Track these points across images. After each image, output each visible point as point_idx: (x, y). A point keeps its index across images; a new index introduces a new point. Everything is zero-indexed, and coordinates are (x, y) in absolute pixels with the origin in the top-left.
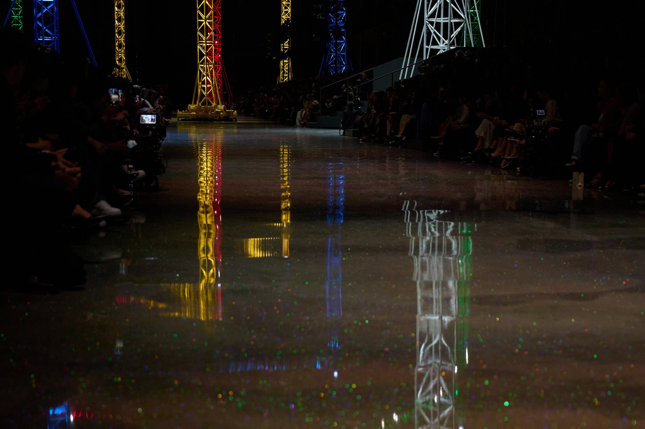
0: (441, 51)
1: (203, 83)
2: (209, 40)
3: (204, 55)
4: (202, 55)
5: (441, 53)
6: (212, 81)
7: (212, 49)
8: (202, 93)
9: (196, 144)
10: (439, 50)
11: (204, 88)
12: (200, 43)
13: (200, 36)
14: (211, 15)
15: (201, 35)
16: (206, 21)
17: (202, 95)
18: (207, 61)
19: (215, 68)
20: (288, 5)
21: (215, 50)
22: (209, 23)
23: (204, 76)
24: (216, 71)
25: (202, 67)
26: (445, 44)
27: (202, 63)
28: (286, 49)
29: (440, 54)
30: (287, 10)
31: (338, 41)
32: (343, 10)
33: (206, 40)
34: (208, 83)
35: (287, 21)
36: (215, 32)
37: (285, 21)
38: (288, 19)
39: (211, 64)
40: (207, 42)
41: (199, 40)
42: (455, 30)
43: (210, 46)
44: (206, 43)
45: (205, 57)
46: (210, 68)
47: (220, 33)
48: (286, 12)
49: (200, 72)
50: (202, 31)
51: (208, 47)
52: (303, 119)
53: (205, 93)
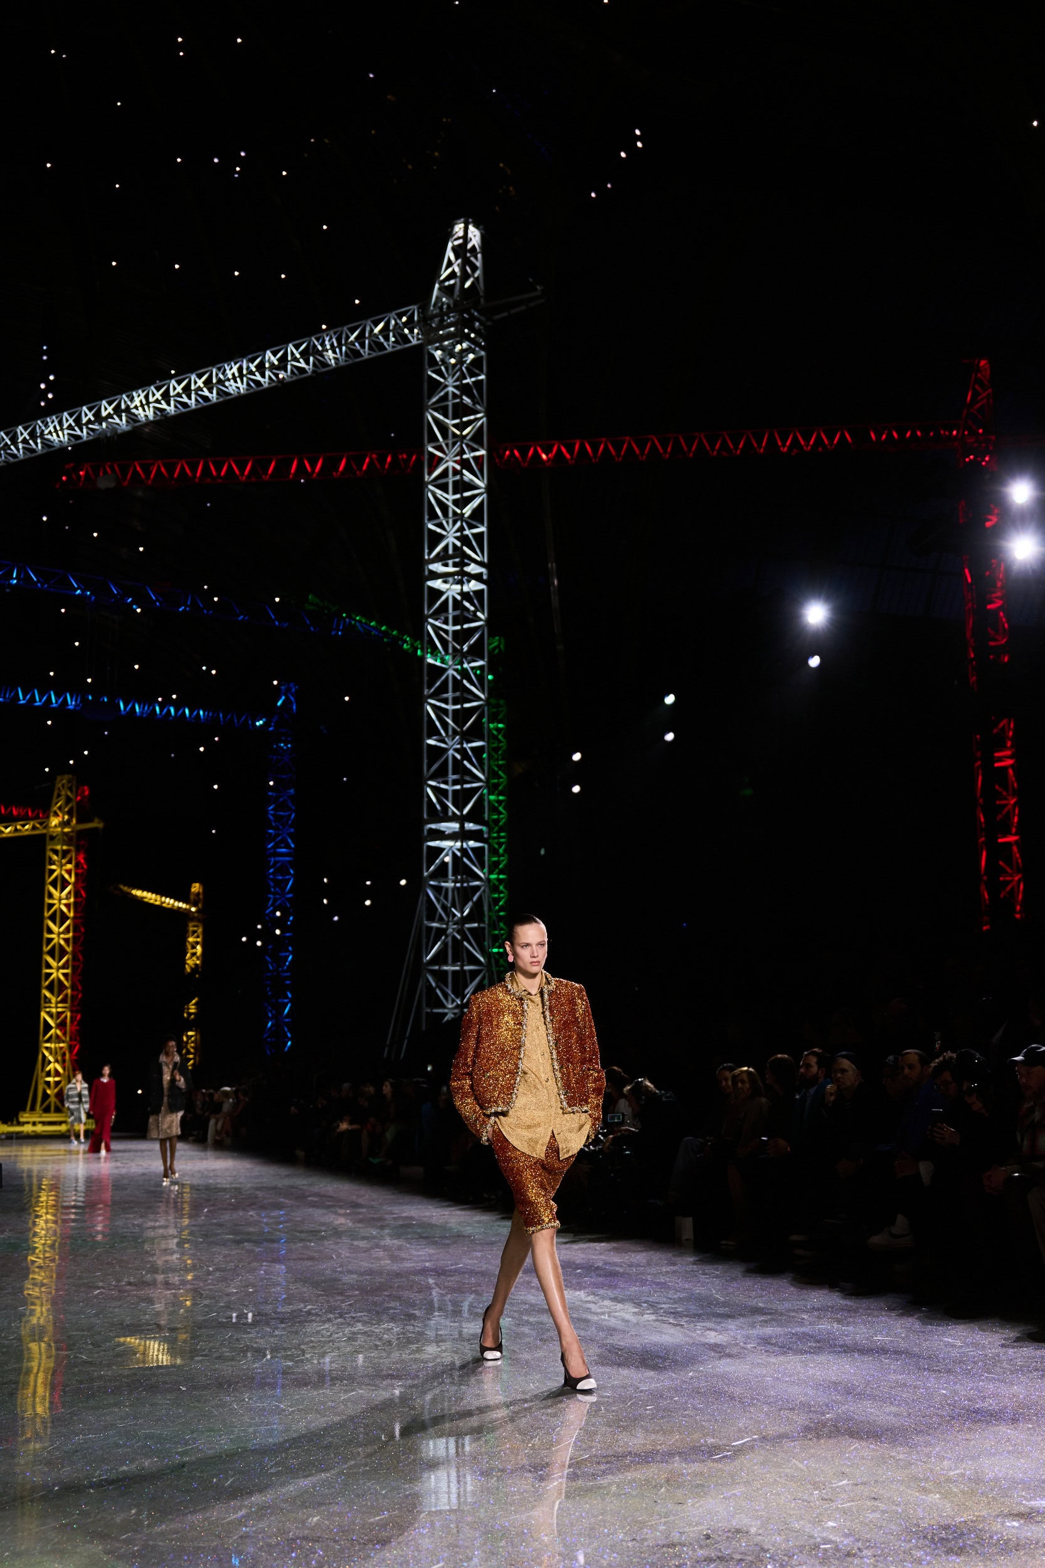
0: (450, 1016)
1: (49, 1074)
2: (62, 1001)
3: (50, 1028)
4: (48, 1027)
5: (450, 1019)
6: (64, 1068)
7: (66, 1017)
8: (44, 1092)
9: (30, 1177)
10: (445, 1014)
11: (48, 1083)
12: (46, 1007)
13: (46, 997)
14: (67, 961)
15: (48, 994)
16: (58, 971)
17: (46, 1096)
18: (57, 1036)
19: (71, 1048)
20: (197, 943)
21: (72, 1017)
22: (65, 975)
23: (50, 1062)
24: (71, 1052)
25: (47, 1048)
26: (455, 1004)
27: (48, 1041)
28: (192, 1013)
29: (448, 1021)
30: (194, 951)
31: (280, 1000)
32: (288, 951)
33: (57, 1003)
34: (57, 1073)
35: (195, 968)
36: (73, 987)
37: (191, 968)
38: (196, 965)
39: (63, 1042)
40: (59, 1005)
41: (46, 1002)
42: (471, 982)
43: (62, 1013)
44: (57, 1007)
45: (52, 1031)
46: (61, 1048)
47: (80, 988)
48: (194, 954)
49: (44, 1056)
50: (50, 988)
51: (59, 1014)
52: (217, 1132)
53: (49, 1092)
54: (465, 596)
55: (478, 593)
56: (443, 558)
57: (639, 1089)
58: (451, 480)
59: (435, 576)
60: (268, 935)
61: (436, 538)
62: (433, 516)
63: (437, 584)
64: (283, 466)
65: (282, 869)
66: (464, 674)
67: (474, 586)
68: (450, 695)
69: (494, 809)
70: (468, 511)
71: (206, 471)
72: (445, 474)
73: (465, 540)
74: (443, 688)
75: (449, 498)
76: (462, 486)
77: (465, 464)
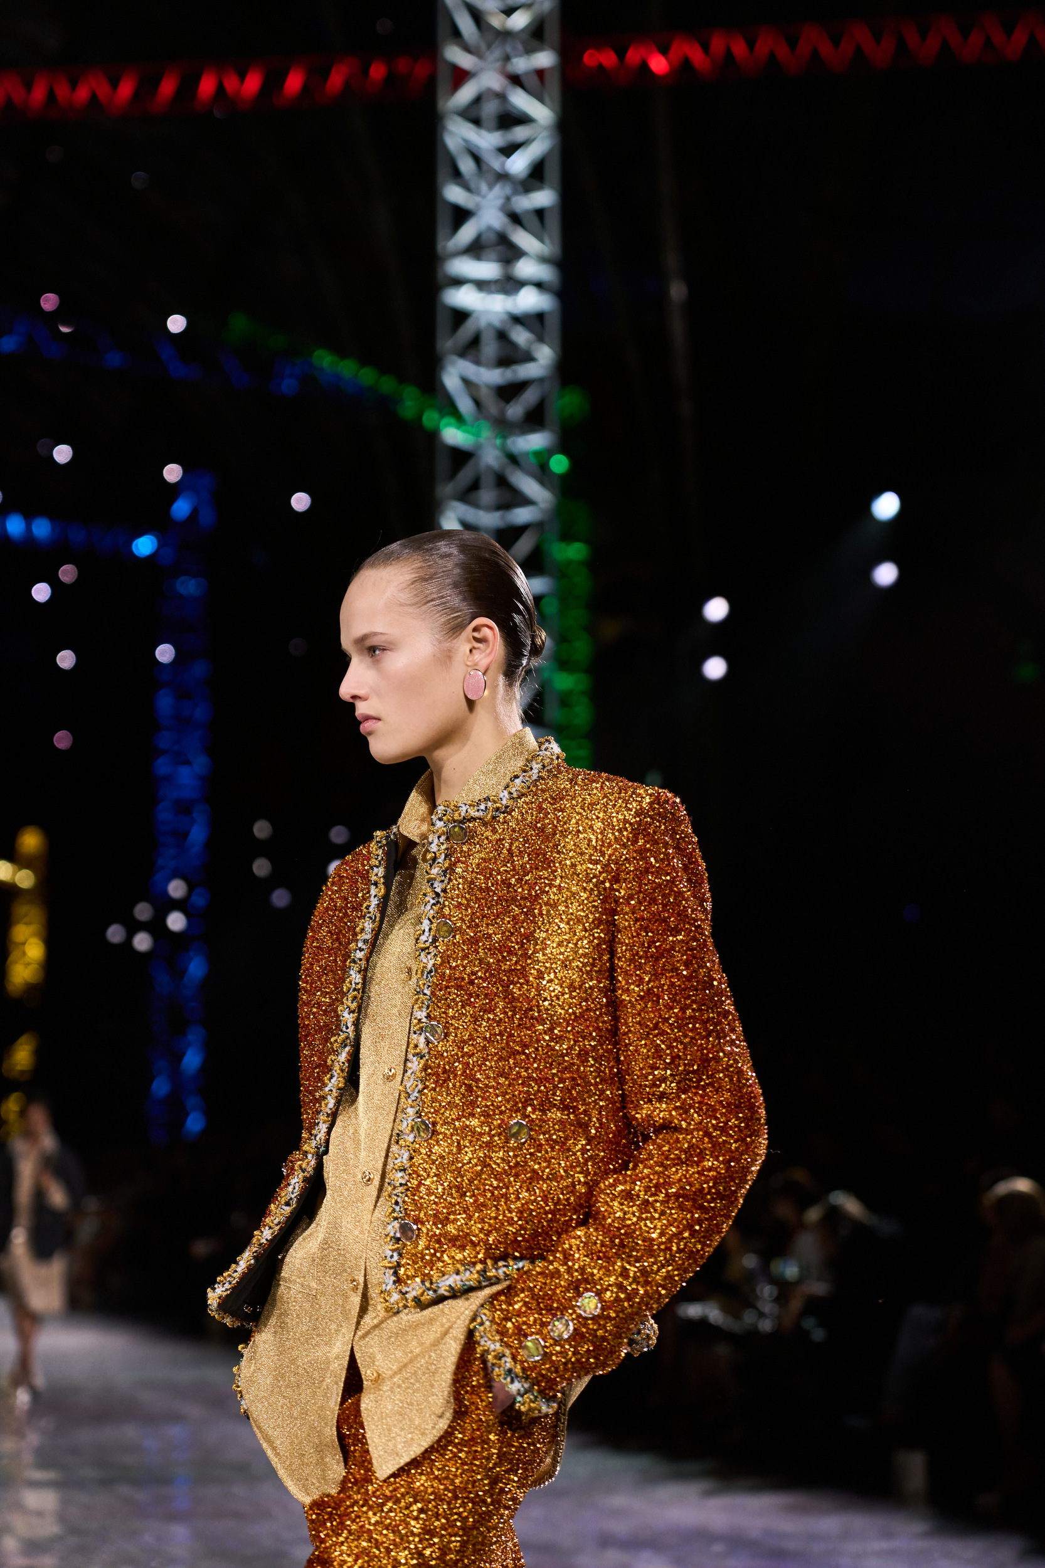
54: (517, 319)
55: (540, 317)
56: (475, 249)
57: (834, 1215)
58: (490, 109)
59: (458, 282)
60: (157, 927)
61: (461, 215)
62: (456, 175)
63: (463, 298)
64: (189, 85)
65: (184, 808)
66: (513, 459)
67: (529, 300)
68: (487, 495)
69: (565, 701)
70: (519, 164)
71: (51, 96)
72: (478, 100)
73: (515, 218)
74: (475, 486)
75: (487, 140)
76: (510, 119)
77: (516, 80)
